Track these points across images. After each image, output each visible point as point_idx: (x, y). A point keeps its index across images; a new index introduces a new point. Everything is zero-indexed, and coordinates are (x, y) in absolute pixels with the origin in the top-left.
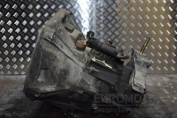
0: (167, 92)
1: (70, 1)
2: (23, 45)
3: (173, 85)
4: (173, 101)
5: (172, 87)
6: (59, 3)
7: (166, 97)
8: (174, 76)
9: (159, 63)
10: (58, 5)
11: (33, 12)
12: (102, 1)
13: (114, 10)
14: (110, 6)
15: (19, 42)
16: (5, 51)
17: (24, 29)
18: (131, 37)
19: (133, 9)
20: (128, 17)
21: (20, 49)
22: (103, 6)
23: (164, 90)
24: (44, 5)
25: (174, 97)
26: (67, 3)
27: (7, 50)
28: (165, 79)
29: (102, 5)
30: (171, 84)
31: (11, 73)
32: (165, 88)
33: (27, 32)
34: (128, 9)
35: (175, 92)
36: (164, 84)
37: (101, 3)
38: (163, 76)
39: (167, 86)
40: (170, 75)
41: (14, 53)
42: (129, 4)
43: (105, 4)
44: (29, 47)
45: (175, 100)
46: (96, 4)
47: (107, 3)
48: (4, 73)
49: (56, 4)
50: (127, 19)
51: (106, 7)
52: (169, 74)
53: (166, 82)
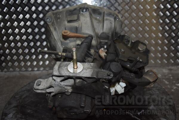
0: (167, 82)
1: (76, 2)
2: (35, 44)
3: (172, 76)
4: (173, 90)
5: (172, 78)
6: (66, 4)
7: (166, 87)
8: (173, 68)
9: (159, 56)
10: (65, 5)
11: (43, 13)
12: (105, 1)
13: (116, 9)
14: (112, 5)
15: (31, 41)
16: (19, 49)
17: (35, 29)
18: (133, 33)
19: (134, 7)
20: (130, 15)
21: (32, 47)
22: (107, 5)
23: (164, 80)
24: (53, 6)
25: (173, 86)
26: (73, 4)
27: (21, 49)
28: (165, 71)
29: (105, 4)
30: (170, 75)
31: (25, 69)
32: (165, 79)
33: (38, 32)
34: (130, 7)
35: (174, 82)
36: (164, 75)
37: (105, 2)
38: (163, 68)
39: (167, 77)
40: (170, 67)
41: (27, 51)
42: (130, 2)
43: (108, 3)
44: (40, 45)
45: (174, 90)
46: (100, 3)
47: (110, 2)
48: (19, 70)
49: (63, 5)
50: (129, 17)
51: (109, 6)
52: (168, 66)
53: (165, 73)
